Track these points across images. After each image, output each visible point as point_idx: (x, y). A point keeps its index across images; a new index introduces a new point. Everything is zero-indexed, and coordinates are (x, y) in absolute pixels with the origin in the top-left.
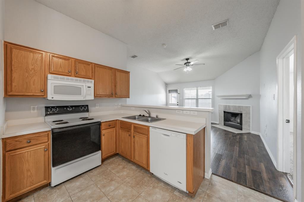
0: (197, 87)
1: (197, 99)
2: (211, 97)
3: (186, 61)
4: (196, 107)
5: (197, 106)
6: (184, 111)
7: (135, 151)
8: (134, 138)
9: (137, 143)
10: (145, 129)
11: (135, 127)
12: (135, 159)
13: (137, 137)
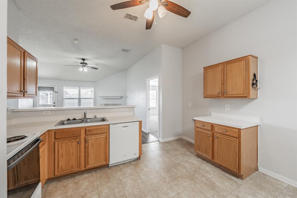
0: (79, 87)
1: (79, 99)
2: (93, 97)
3: (82, 61)
4: (78, 106)
5: (80, 104)
6: (120, 109)
7: (88, 157)
8: (87, 143)
9: (91, 146)
10: (104, 128)
11: (89, 130)
12: (88, 165)
13: (92, 139)
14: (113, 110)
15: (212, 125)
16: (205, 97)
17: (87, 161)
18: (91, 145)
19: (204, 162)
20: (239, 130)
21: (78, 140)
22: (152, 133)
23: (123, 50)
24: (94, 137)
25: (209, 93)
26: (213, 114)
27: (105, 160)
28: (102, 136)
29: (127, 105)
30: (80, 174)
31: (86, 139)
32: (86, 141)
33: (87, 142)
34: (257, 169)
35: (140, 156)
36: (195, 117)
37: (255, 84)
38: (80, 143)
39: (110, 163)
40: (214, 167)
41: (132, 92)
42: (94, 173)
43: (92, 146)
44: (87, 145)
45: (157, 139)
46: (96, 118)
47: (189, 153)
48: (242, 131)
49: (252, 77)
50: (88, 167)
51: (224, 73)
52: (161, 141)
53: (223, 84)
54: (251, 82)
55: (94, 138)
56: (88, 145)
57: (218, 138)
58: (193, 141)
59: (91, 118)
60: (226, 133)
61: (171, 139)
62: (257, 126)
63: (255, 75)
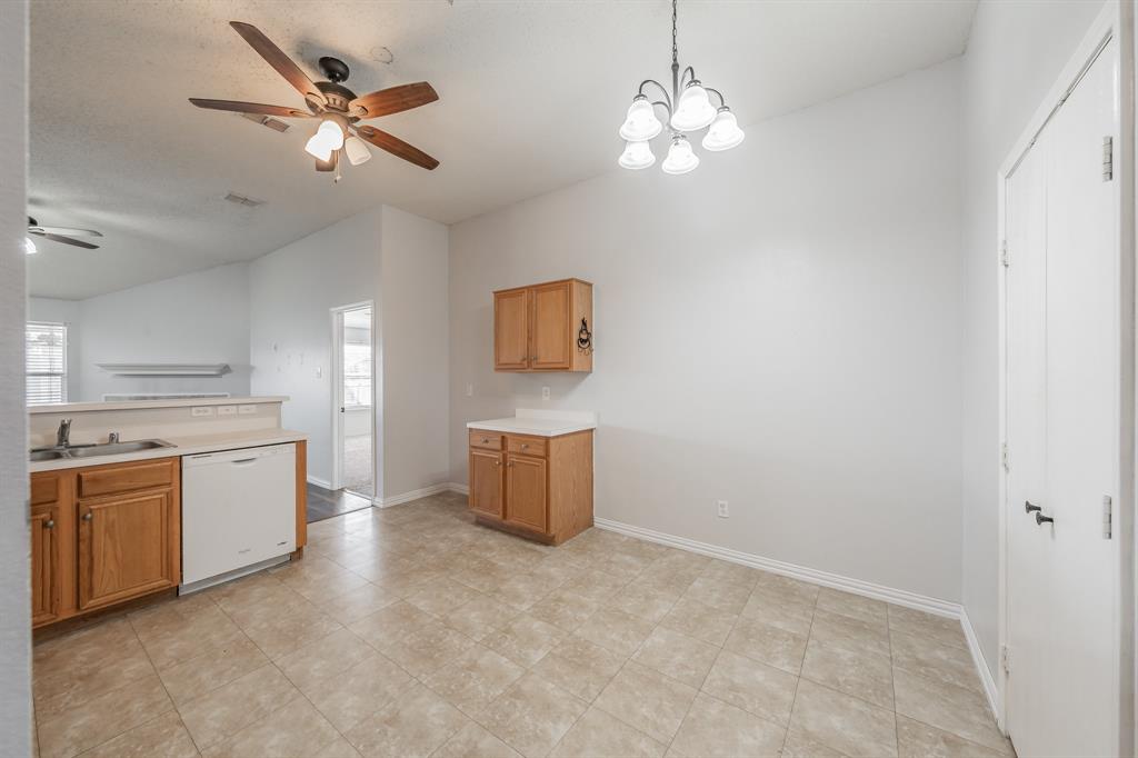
6: (220, 408)
7: (91, 569)
8: (87, 523)
9: (107, 530)
10: (161, 469)
11: (95, 480)
12: (91, 598)
13: (105, 512)
14: (194, 414)
15: (503, 437)
16: (497, 370)
17: (84, 585)
18: (103, 529)
19: (489, 531)
20: (547, 439)
21: (43, 516)
22: (356, 489)
23: (232, 197)
24: (117, 501)
25: (503, 360)
26: (520, 412)
27: (164, 574)
28: (155, 494)
29: (253, 393)
30: (52, 638)
31: (83, 510)
32: (79, 518)
33: (84, 518)
34: (590, 524)
35: (299, 550)
36: (470, 422)
37: (585, 341)
38: (55, 524)
39: (186, 581)
40: (506, 537)
41: (275, 348)
42: (120, 623)
43: (109, 530)
44: (84, 529)
45: (369, 503)
46: (117, 442)
47: (458, 521)
48: (552, 442)
49: (577, 326)
50: (90, 604)
51: (531, 312)
52: (381, 506)
53: (529, 339)
54: (575, 337)
55: (118, 506)
56: (91, 531)
57: (512, 465)
58: (465, 489)
59: (94, 445)
60: (528, 451)
61: (416, 494)
62: (592, 430)
63: (584, 323)
